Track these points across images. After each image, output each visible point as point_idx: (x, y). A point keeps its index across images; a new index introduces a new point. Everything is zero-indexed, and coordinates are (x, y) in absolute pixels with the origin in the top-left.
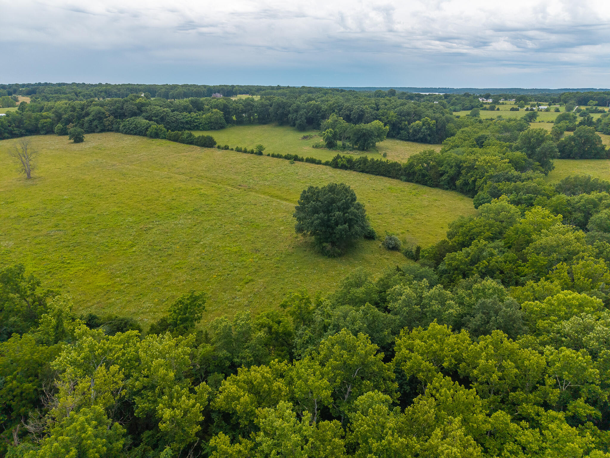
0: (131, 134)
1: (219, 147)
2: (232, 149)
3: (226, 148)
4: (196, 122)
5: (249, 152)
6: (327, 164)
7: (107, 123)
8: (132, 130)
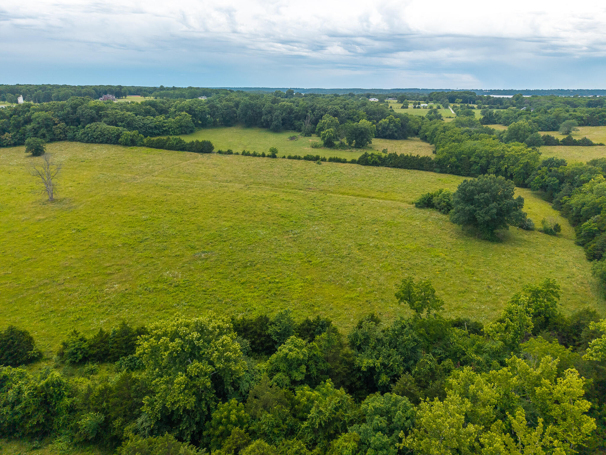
0: (96, 143)
1: (220, 152)
2: (237, 154)
3: (230, 152)
4: (165, 127)
5: (259, 156)
6: (353, 162)
7: (58, 131)
8: (97, 138)
